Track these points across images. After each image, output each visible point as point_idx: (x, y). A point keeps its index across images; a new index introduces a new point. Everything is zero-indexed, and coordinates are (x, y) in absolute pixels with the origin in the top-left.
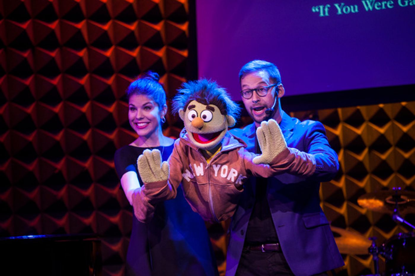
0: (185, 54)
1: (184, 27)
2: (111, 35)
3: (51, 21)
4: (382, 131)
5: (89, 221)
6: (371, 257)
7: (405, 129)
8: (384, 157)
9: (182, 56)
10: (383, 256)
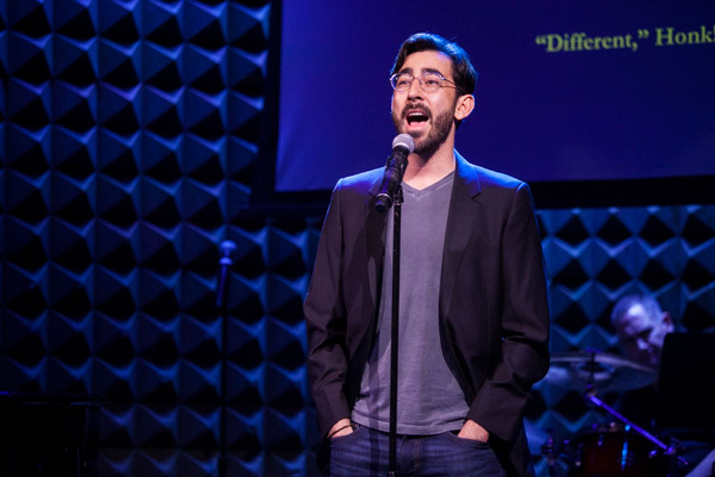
0: (259, 104)
1: (260, 60)
2: (138, 65)
3: (39, 35)
4: (575, 252)
5: (79, 372)
6: (545, 460)
7: (613, 252)
8: (575, 296)
9: (253, 109)
10: (563, 459)
